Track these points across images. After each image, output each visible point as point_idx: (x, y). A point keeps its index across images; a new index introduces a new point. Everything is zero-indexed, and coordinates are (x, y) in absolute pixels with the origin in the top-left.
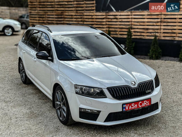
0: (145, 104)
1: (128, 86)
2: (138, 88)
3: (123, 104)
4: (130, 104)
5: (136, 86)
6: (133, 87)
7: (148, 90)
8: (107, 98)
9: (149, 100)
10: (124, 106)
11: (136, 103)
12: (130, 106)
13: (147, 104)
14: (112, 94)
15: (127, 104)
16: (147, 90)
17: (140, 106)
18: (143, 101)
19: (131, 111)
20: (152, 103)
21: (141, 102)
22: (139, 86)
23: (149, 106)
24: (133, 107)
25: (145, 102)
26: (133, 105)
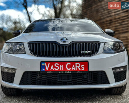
0: (77, 68)
3: (42, 62)
4: (53, 63)
7: (86, 50)
8: (26, 54)
12: (52, 66)
16: (83, 50)
21: (70, 64)
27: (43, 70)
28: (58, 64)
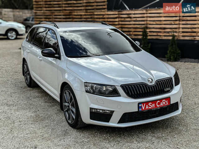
0: (164, 104)
1: (145, 84)
2: (156, 86)
3: (139, 104)
4: (147, 103)
5: (153, 83)
6: (150, 84)
7: (167, 88)
8: (121, 96)
9: (168, 99)
10: (140, 105)
11: (154, 102)
12: (147, 106)
13: (166, 103)
14: (127, 92)
15: (143, 103)
16: (165, 88)
17: (158, 105)
18: (161, 100)
19: (148, 111)
20: (172, 102)
21: (159, 101)
22: (157, 83)
23: (168, 106)
24: (150, 106)
25: (164, 102)
26: (150, 104)
27: (140, 109)
28: (151, 104)
